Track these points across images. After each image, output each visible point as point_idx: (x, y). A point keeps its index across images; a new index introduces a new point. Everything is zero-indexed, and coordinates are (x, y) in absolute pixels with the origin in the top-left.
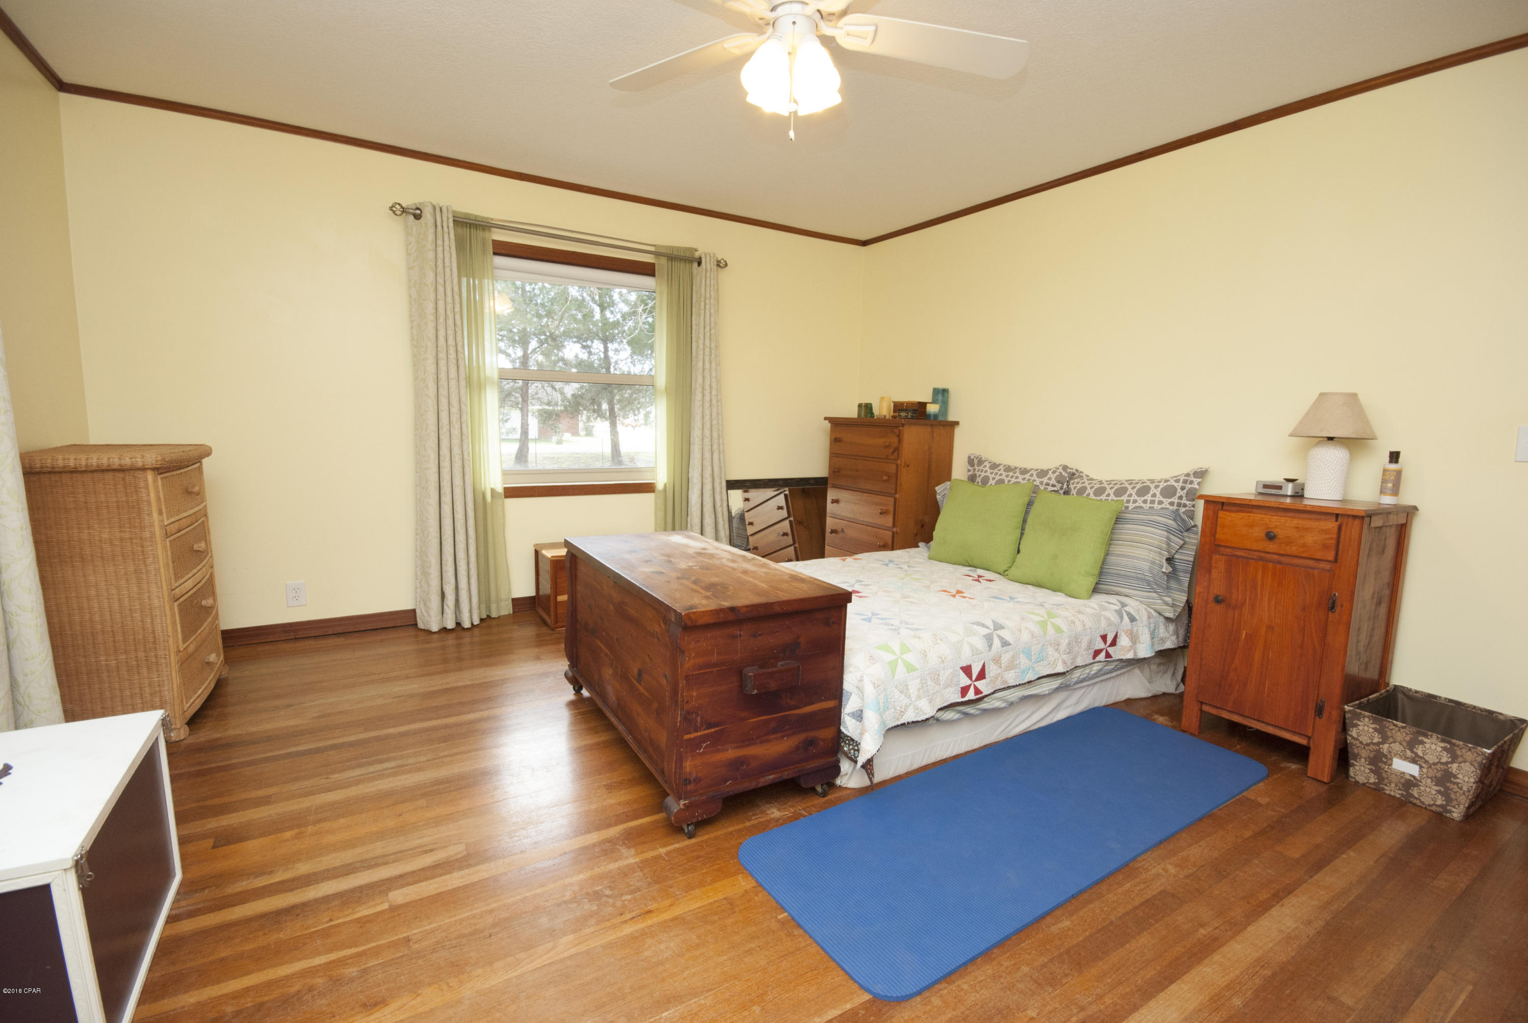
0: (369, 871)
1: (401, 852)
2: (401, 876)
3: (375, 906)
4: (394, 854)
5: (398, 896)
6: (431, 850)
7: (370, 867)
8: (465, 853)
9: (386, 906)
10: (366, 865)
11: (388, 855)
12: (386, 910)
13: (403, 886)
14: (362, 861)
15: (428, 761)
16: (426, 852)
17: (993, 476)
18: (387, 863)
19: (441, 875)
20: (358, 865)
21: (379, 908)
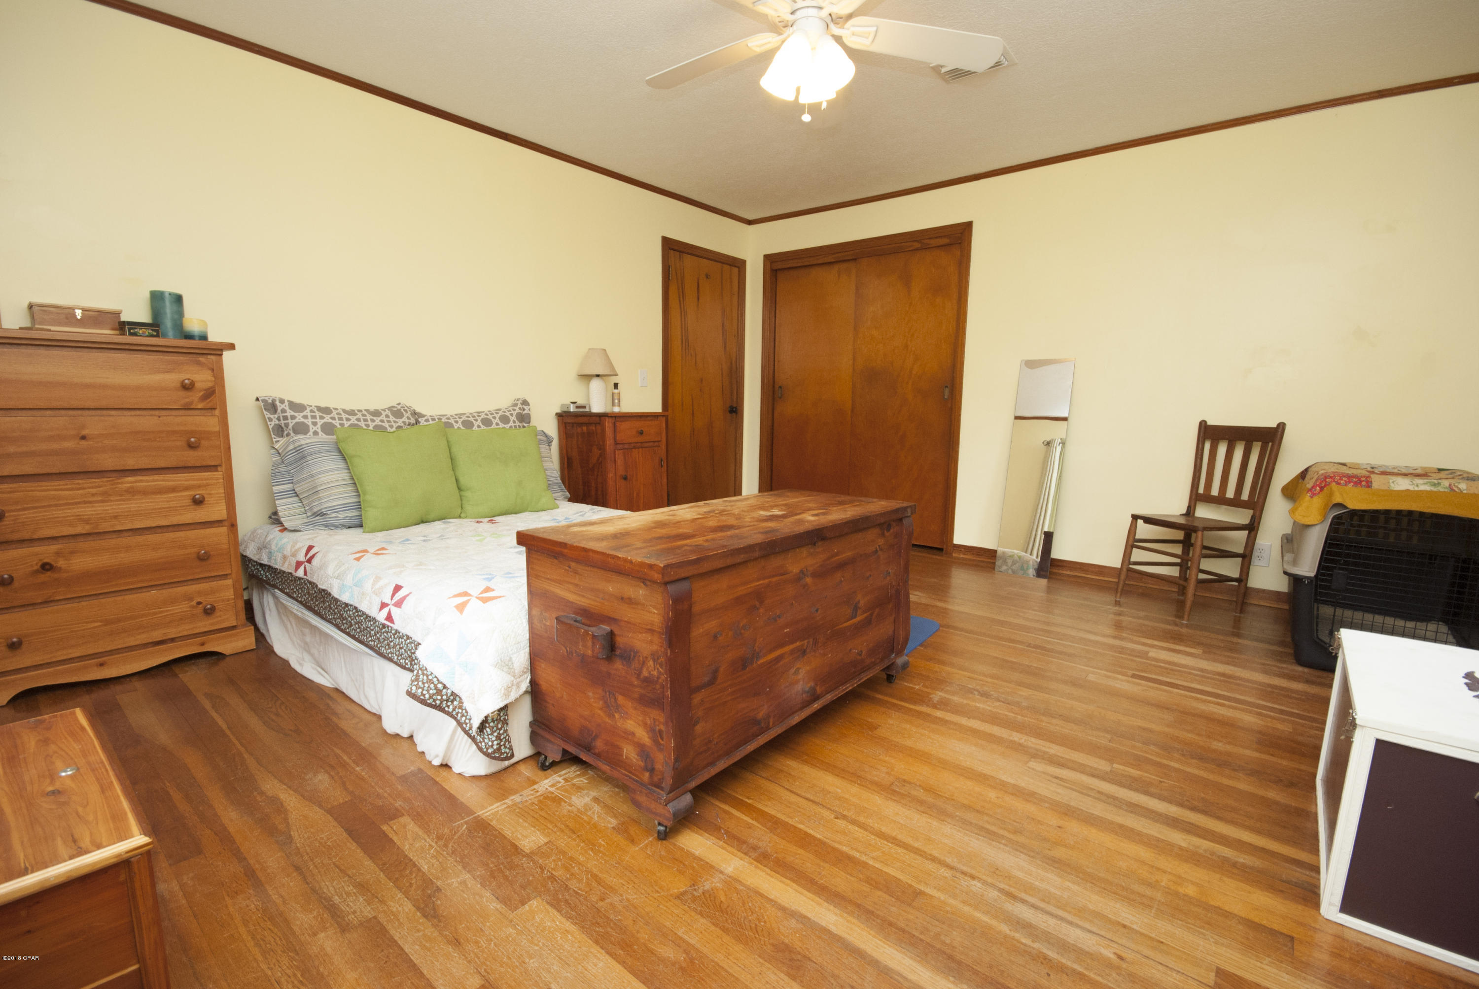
0: (1117, 795)
1: (1082, 793)
2: (1093, 776)
3: (1123, 770)
4: (1089, 796)
5: (1103, 765)
6: (1056, 778)
7: (1115, 798)
8: (1032, 759)
9: (1115, 765)
10: (1117, 802)
11: (1095, 798)
12: (1117, 763)
13: (1096, 769)
14: (1120, 808)
15: (973, 877)
16: (1061, 779)
17: (309, 414)
18: (1099, 792)
19: (1062, 758)
20: (1125, 807)
21: (1121, 767)
